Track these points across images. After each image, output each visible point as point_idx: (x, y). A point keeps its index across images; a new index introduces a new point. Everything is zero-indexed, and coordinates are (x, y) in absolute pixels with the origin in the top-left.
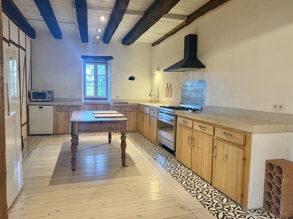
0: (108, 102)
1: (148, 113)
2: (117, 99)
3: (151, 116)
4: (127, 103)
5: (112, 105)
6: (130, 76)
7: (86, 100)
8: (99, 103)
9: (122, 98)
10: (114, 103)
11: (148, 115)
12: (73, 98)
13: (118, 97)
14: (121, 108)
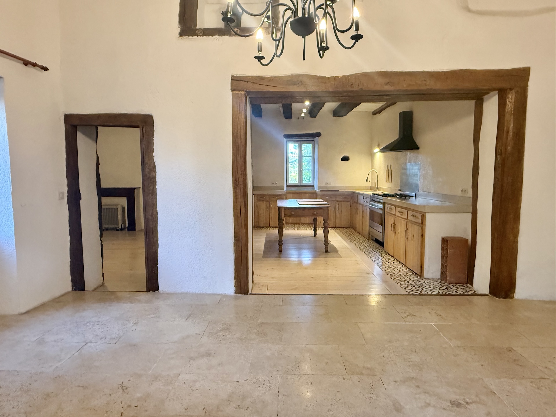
0: (315, 190)
1: (362, 202)
2: (326, 186)
3: (364, 205)
4: (338, 191)
5: (319, 194)
6: (343, 156)
7: (288, 188)
8: (304, 192)
9: (332, 185)
10: (321, 191)
11: (361, 204)
12: (274, 185)
13: (327, 183)
14: (331, 198)
